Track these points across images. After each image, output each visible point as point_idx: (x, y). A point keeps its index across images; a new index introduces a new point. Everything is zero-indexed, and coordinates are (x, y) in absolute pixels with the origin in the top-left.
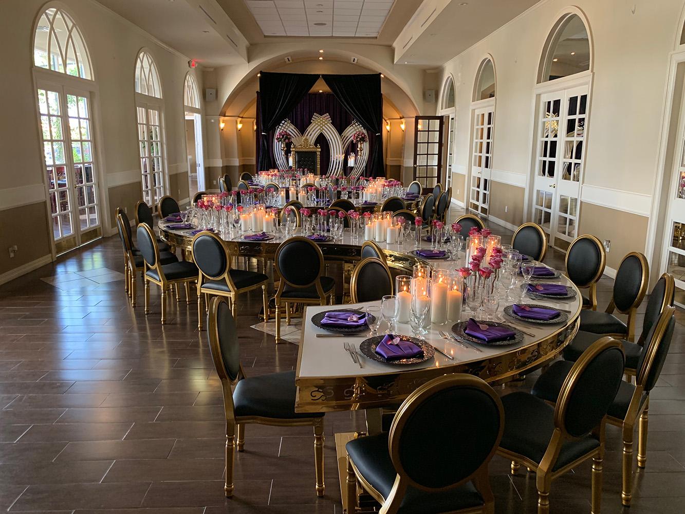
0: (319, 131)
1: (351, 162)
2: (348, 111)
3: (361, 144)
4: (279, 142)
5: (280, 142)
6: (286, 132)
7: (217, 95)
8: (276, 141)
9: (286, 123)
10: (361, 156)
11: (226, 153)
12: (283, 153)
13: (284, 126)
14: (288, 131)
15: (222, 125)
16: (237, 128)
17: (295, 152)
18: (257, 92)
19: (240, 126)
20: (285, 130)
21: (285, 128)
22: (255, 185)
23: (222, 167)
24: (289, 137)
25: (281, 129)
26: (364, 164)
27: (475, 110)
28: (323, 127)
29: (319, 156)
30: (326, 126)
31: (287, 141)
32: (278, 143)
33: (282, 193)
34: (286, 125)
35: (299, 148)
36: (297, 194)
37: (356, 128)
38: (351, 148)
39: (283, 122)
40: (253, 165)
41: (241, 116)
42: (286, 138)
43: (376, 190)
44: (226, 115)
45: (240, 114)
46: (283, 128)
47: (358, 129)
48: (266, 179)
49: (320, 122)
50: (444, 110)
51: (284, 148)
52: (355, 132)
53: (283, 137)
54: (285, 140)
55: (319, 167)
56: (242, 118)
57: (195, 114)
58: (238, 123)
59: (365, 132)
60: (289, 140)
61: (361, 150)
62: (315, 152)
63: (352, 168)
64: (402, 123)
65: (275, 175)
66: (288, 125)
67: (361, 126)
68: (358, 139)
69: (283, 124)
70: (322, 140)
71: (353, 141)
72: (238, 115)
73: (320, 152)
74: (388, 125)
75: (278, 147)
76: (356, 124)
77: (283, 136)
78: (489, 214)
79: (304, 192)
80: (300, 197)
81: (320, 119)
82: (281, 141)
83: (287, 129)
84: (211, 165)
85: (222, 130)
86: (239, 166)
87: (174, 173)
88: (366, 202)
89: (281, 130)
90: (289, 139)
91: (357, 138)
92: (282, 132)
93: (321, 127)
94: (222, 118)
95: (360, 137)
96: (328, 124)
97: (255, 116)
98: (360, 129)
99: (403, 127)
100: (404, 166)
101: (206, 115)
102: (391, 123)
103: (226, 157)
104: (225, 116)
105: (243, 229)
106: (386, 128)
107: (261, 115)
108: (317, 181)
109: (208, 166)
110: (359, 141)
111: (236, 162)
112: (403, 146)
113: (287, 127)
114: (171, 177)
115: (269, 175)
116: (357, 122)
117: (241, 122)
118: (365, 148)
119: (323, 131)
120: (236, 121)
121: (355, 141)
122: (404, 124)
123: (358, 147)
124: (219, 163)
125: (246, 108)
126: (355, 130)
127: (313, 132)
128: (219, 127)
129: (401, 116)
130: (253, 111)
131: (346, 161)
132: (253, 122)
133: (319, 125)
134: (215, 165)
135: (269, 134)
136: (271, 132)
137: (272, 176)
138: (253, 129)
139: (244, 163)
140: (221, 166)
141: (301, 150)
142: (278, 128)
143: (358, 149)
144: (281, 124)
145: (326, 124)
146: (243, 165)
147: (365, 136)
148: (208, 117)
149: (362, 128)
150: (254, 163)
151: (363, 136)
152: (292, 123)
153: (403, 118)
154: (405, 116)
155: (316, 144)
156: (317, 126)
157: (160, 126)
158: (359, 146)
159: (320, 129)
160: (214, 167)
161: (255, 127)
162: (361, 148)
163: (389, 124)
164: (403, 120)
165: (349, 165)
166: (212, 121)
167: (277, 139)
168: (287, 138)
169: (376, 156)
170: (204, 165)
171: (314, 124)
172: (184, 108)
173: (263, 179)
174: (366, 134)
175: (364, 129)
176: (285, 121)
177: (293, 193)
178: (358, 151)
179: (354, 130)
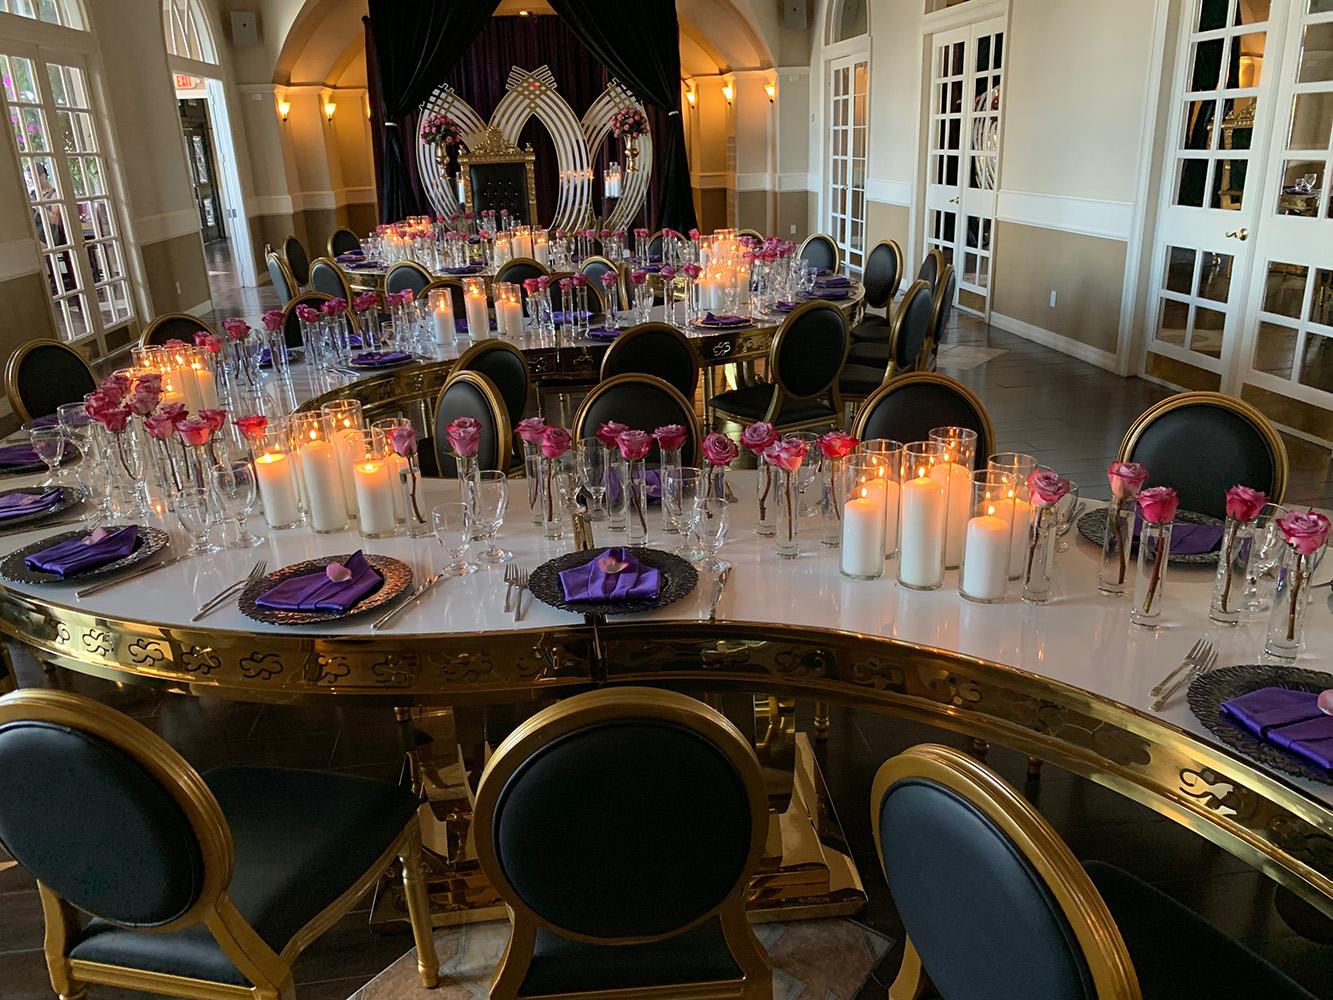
0: (528, 110)
1: (612, 186)
2: (596, 56)
3: (633, 138)
4: (429, 144)
5: (433, 144)
6: (445, 117)
7: (261, 27)
8: (421, 141)
9: (443, 95)
10: (634, 169)
11: (303, 179)
12: (442, 172)
13: (439, 102)
14: (449, 115)
15: (283, 108)
16: (322, 115)
17: (471, 166)
18: (365, 19)
19: (330, 109)
20: (443, 112)
21: (441, 107)
22: (369, 266)
23: (294, 215)
24: (453, 128)
25: (432, 111)
26: (644, 189)
27: (932, 34)
28: (537, 100)
29: (531, 175)
30: (543, 96)
31: (449, 139)
32: (427, 146)
33: (442, 304)
34: (445, 101)
35: (480, 156)
36: (491, 304)
37: (617, 100)
38: (610, 152)
39: (436, 92)
40: (372, 205)
41: (331, 82)
42: (446, 133)
43: (735, 274)
44: (292, 81)
45: (328, 76)
46: (436, 109)
47: (622, 101)
48: (397, 246)
49: (526, 88)
50: (832, 45)
51: (443, 157)
52: (616, 110)
53: (438, 131)
54: (443, 138)
55: (533, 202)
56: (335, 87)
57: (209, 81)
58: (326, 101)
59: (641, 108)
60: (454, 137)
61: (634, 156)
62: (522, 165)
63: (613, 201)
64: (726, 85)
65: (422, 234)
66: (450, 99)
67: (629, 93)
68: (626, 127)
69: (438, 97)
70: (535, 133)
71: (611, 133)
72: (322, 80)
73: (535, 163)
74: (689, 91)
75: (429, 158)
76: (619, 90)
77: (439, 128)
78: (992, 308)
79: (513, 299)
80: (503, 316)
81: (526, 81)
82: (434, 140)
83: (447, 110)
84: (267, 211)
85: (285, 120)
86: (338, 210)
87: (157, 238)
88: (710, 317)
89: (434, 114)
90: (454, 135)
91: (622, 125)
92: (436, 118)
93: (532, 101)
94: (281, 90)
95: (631, 121)
96: (549, 93)
97: (366, 84)
98: (627, 102)
99: (729, 93)
100: (737, 189)
101: (238, 84)
102: (697, 86)
103: (302, 190)
104: (288, 84)
105: (271, 517)
106: (689, 97)
107: (377, 77)
108: (541, 248)
109: (257, 213)
110: (627, 132)
111: (329, 200)
112: (732, 139)
113: (444, 106)
114: (146, 251)
115: (403, 235)
116: (618, 85)
117: (332, 100)
118: (642, 150)
119: (538, 109)
120: (320, 96)
121: (617, 131)
122: (730, 85)
123: (626, 149)
124: (285, 205)
125: (341, 63)
126: (616, 105)
127: (510, 119)
128: (275, 113)
129: (724, 66)
130: (358, 70)
131: (598, 185)
132: (362, 98)
133: (526, 97)
134: (274, 211)
135: (403, 126)
136: (408, 118)
137: (413, 236)
138: (364, 114)
139: (351, 202)
140: (291, 211)
141: (484, 161)
142: (425, 108)
143: (627, 152)
144: (432, 99)
145: (544, 93)
146: (348, 207)
147: (642, 118)
148: (245, 87)
149: (633, 99)
150: (374, 199)
151: (636, 118)
152: (459, 93)
153: (729, 70)
154: (733, 66)
155: (521, 144)
156: (521, 97)
157: (94, 111)
158: (629, 146)
159: (528, 106)
160: (273, 217)
161: (369, 112)
162: (633, 149)
163: (693, 90)
164: (728, 77)
165: (607, 195)
166: (259, 97)
167: (425, 136)
168: (448, 132)
169: (672, 165)
170: (247, 212)
171: (515, 94)
172: (168, 63)
173: (390, 247)
174: (644, 115)
175: (638, 101)
176: (442, 90)
177: (476, 303)
178: (626, 156)
179: (613, 105)
